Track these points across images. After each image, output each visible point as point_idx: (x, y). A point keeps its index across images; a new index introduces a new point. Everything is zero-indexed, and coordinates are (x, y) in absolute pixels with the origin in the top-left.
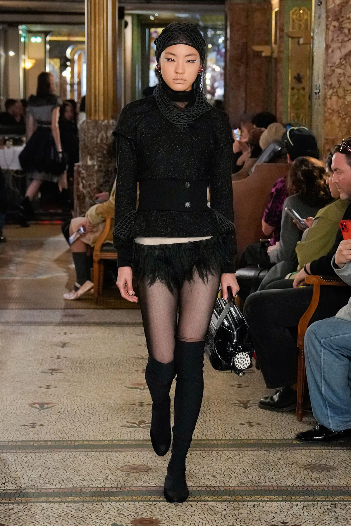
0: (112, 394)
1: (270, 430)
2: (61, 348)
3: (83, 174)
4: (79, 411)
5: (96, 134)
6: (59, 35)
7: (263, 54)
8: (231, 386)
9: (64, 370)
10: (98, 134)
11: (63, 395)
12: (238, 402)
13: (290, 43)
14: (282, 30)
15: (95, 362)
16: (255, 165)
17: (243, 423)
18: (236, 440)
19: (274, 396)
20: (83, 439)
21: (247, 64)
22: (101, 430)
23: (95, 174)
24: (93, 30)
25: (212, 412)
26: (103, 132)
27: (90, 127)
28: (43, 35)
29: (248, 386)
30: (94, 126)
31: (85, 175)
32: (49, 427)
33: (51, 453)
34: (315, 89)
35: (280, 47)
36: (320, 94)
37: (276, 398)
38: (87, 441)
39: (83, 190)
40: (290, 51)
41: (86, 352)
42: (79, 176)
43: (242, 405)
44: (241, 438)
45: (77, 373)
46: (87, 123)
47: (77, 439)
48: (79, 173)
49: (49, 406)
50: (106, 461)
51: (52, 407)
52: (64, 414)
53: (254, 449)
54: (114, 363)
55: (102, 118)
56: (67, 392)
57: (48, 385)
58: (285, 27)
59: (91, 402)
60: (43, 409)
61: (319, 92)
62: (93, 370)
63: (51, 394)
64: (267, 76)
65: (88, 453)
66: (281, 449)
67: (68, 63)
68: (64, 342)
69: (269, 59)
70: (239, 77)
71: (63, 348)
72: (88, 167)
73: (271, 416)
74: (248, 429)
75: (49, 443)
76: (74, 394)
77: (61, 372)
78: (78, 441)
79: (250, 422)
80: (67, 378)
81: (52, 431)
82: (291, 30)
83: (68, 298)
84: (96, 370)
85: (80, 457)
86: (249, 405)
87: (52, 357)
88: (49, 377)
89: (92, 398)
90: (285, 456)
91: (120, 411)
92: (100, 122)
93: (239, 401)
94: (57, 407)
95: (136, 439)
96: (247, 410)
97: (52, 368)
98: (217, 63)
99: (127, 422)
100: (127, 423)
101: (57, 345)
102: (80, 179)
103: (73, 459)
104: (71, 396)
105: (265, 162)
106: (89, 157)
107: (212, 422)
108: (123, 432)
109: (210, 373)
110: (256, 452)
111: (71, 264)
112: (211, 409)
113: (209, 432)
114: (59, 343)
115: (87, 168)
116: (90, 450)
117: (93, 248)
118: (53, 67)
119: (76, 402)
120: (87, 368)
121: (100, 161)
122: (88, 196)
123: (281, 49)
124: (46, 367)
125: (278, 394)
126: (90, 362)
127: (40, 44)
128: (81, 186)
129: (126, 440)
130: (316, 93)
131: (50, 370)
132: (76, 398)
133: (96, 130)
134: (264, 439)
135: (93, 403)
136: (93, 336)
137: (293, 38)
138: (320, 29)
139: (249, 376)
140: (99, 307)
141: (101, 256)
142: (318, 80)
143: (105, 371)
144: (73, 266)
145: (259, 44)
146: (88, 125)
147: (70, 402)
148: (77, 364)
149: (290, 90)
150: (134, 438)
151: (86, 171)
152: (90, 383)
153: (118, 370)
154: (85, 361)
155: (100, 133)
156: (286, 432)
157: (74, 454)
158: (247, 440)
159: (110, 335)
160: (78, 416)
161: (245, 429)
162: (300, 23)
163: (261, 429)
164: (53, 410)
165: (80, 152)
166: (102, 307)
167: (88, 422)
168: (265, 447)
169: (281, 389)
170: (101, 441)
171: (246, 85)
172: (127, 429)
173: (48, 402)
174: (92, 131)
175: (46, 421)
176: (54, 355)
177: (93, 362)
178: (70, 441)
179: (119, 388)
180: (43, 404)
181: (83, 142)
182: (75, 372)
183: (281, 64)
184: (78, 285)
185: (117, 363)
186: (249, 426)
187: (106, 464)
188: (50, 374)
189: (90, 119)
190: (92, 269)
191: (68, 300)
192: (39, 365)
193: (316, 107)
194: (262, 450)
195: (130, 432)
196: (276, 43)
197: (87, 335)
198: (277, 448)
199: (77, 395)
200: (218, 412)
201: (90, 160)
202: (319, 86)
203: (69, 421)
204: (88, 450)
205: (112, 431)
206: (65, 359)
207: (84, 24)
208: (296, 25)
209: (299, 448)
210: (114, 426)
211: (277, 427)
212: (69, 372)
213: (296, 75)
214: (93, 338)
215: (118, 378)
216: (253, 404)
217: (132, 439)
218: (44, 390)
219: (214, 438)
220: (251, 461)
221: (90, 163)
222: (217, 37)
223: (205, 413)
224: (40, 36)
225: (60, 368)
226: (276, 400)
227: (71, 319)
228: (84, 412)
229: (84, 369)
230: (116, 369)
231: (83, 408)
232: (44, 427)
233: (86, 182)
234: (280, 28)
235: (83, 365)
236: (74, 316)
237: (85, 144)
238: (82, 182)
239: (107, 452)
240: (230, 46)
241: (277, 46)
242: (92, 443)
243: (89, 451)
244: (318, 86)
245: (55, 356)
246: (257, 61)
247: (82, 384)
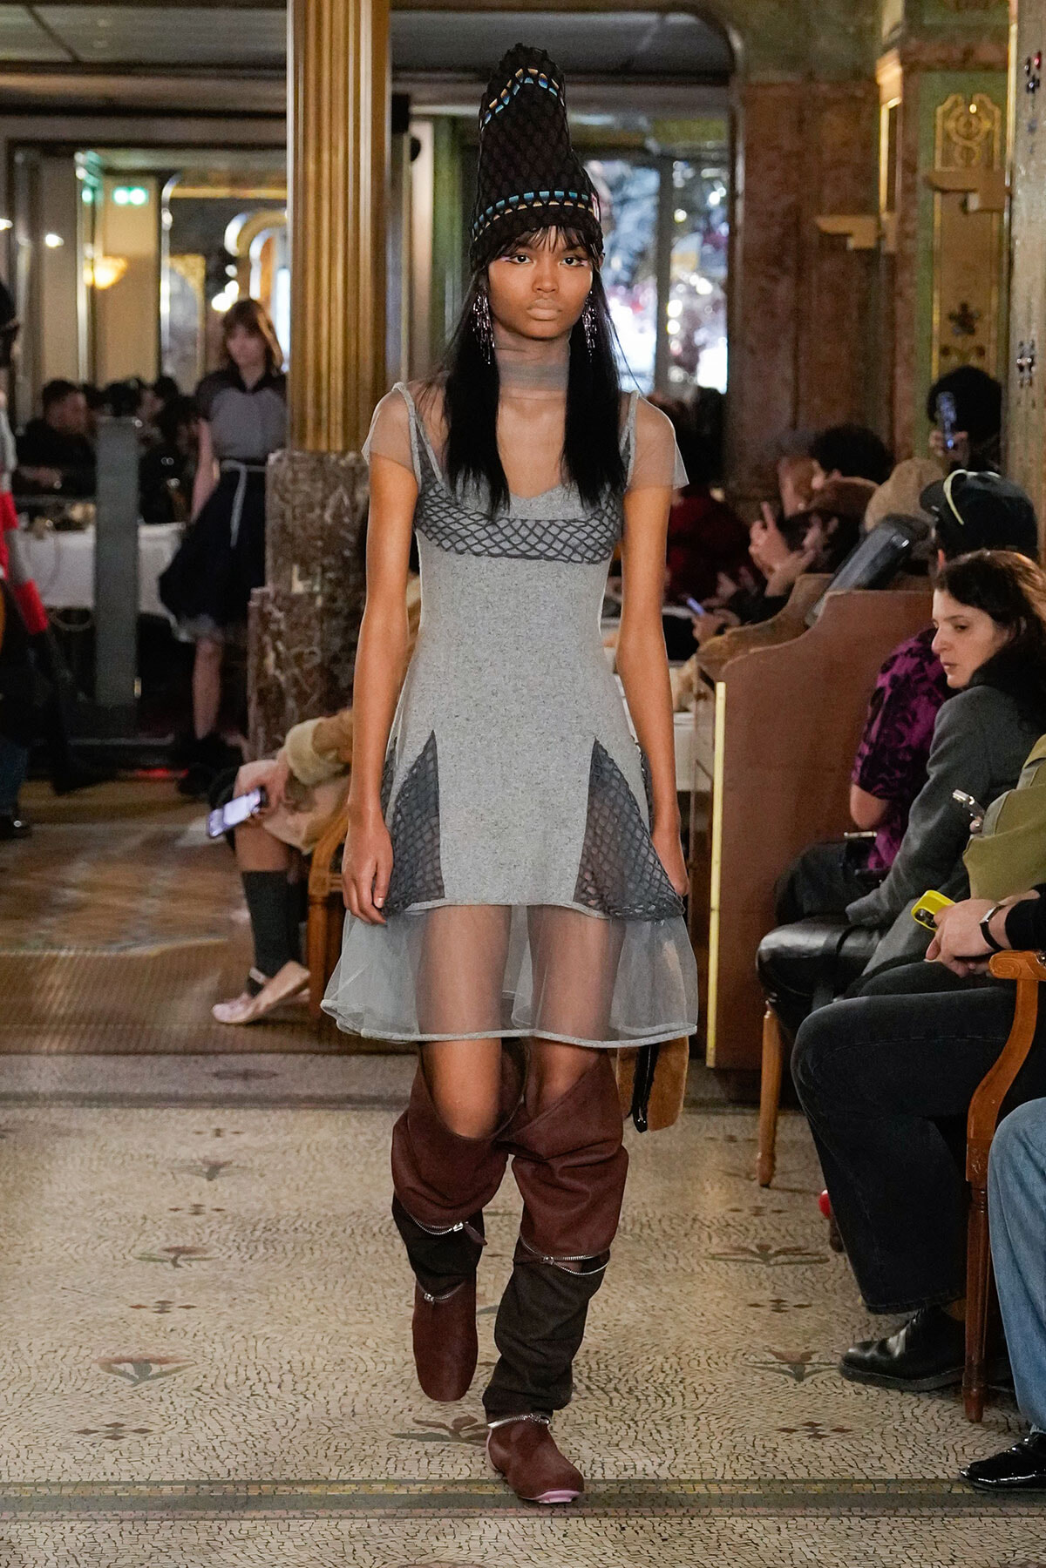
0: (367, 1329)
1: (878, 1449)
2: (205, 1181)
3: (277, 621)
4: (262, 1384)
5: (319, 495)
6: (202, 179)
7: (852, 243)
8: (752, 1305)
9: (216, 1250)
10: (326, 497)
11: (210, 1334)
12: (773, 1358)
13: (937, 207)
14: (911, 168)
15: (314, 1226)
16: (828, 595)
17: (793, 1426)
18: (769, 1483)
19: (892, 1341)
20: (276, 1475)
21: (800, 274)
22: (333, 1448)
23: (314, 622)
24: (312, 167)
25: (690, 1389)
26: (341, 489)
27: (301, 476)
28: (152, 182)
29: (807, 1306)
30: (314, 469)
31: (283, 627)
32: (164, 1439)
33: (171, 1523)
34: (1018, 354)
35: (903, 220)
36: (1033, 369)
37: (896, 1344)
38: (288, 1482)
39: (278, 673)
40: (937, 232)
41: (284, 1192)
42: (266, 628)
43: (785, 1367)
44: (785, 1474)
45: (257, 1260)
46: (292, 459)
47: (255, 1478)
48: (265, 618)
49: (166, 1368)
50: (349, 1549)
51: (177, 1370)
52: (216, 1396)
53: (827, 1513)
54: (376, 1229)
55: (340, 447)
56: (222, 1324)
57: (162, 1299)
58: (922, 158)
59: (301, 1358)
60: (149, 1379)
61: (1031, 365)
62: (308, 1252)
63: (172, 1330)
64: (864, 307)
65: (292, 1522)
66: (915, 1512)
67: (231, 270)
68: (212, 1159)
69: (869, 256)
70: (773, 315)
71: (210, 1179)
72: (295, 600)
73: (881, 1405)
74: (805, 1446)
75: (167, 1490)
76: (246, 1329)
77: (205, 1259)
78: (261, 1482)
79: (812, 1425)
80: (225, 1277)
81: (176, 1449)
82: (938, 166)
83: (225, 1019)
84: (317, 1254)
85: (267, 1536)
86: (808, 1369)
87: (176, 1210)
88: (167, 1273)
89: (305, 1343)
90: (926, 1535)
91: (395, 1386)
92: (333, 457)
93: (777, 1355)
94: (192, 1372)
95: (445, 1477)
96: (803, 1383)
97: (175, 1245)
98: (702, 267)
99: (418, 1422)
100: (418, 1426)
101: (192, 1169)
102: (267, 639)
103: (241, 1543)
104: (238, 1337)
105: (858, 587)
106: (296, 569)
107: (690, 1422)
108: (404, 1453)
109: (682, 1263)
110: (831, 1521)
111: (238, 907)
112: (689, 1380)
113: (682, 1455)
114: (199, 1163)
115: (290, 603)
116: (297, 1514)
117: (309, 858)
118: (183, 281)
119: (252, 1357)
120: (289, 1247)
121: (330, 581)
122: (294, 691)
123: (909, 227)
124: (157, 1242)
125: (903, 1333)
126: (297, 1225)
127: (141, 208)
128: (271, 659)
129: (414, 1482)
130: (1021, 368)
131: (168, 1250)
132: (252, 1343)
133: (320, 485)
134: (859, 1481)
135: (308, 1358)
136: (308, 1141)
137: (944, 192)
138: (1033, 163)
139: (808, 1274)
140: (325, 1047)
141: (332, 885)
142: (1030, 328)
143: (345, 1254)
144: (243, 915)
145: (838, 210)
146: (296, 467)
147: (235, 1356)
148: (257, 1233)
149: (935, 354)
150: (441, 1476)
151: (288, 612)
152: (299, 1295)
153: (386, 1252)
154: (283, 1222)
155: (331, 493)
156: (931, 1457)
157: (247, 1525)
158: (805, 1482)
159: (361, 1138)
160: (260, 1401)
161: (797, 1446)
162: (968, 143)
163: (850, 1448)
164: (179, 1380)
165: (269, 553)
166: (335, 1047)
167: (291, 1424)
168: (862, 1506)
169: (913, 1316)
170: (333, 1482)
171: (796, 340)
172: (418, 1446)
173: (162, 1355)
174: (305, 487)
175: (156, 1418)
176: (181, 1204)
177: (305, 1226)
178: (234, 1483)
179: (392, 1312)
180: (147, 1361)
181: (279, 521)
182: (251, 1258)
183: (907, 276)
184: (260, 977)
185: (383, 1230)
186: (810, 1437)
187: (349, 1559)
188: (169, 1265)
189: (301, 448)
190: (303, 925)
191: (228, 1024)
192: (134, 1236)
193: (1021, 410)
194: (853, 1516)
195: (426, 1453)
196: (891, 205)
197: (288, 1139)
198: (903, 1511)
199: (256, 1333)
200: (710, 1389)
201: (301, 578)
202: (1033, 347)
203: (228, 1416)
204: (292, 1513)
205: (370, 1452)
206: (217, 1214)
207: (283, 147)
208: (956, 154)
209: (971, 1510)
210: (373, 1434)
211: (902, 1442)
212: (230, 1257)
213: (957, 310)
214: (309, 1147)
215: (387, 1278)
216: (825, 1364)
217: (432, 1477)
218: (150, 1316)
219: (697, 1477)
220: (816, 1550)
221: (299, 587)
222: (706, 186)
223: (667, 1393)
224: (143, 186)
225: (200, 1245)
226: (897, 1352)
227: (237, 1087)
228: (279, 1387)
229: (280, 1249)
230: (381, 1249)
231: (275, 1377)
232: (150, 1439)
233: (288, 648)
234: (905, 161)
235: (275, 1236)
236: (246, 1075)
237: (283, 528)
238: (275, 649)
239: (351, 1521)
240: (746, 219)
241: (897, 215)
242: (305, 1491)
243: (294, 1518)
244: (1027, 346)
245: (186, 1205)
246: (829, 266)
247: (273, 1297)
